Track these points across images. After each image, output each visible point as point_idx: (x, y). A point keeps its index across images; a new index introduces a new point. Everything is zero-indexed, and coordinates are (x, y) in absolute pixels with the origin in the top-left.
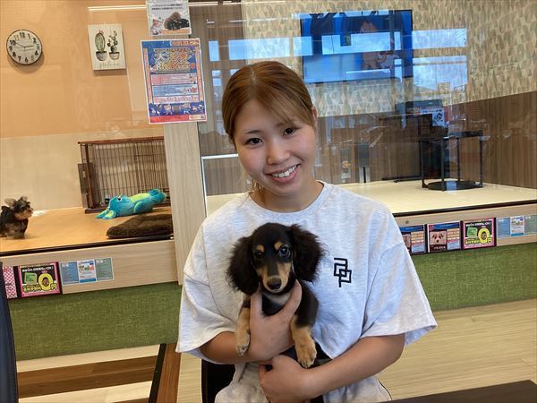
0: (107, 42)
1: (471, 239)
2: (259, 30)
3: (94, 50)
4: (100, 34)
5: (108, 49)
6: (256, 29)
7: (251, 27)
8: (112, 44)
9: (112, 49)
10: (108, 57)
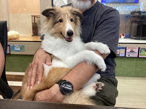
1: (142, 54)
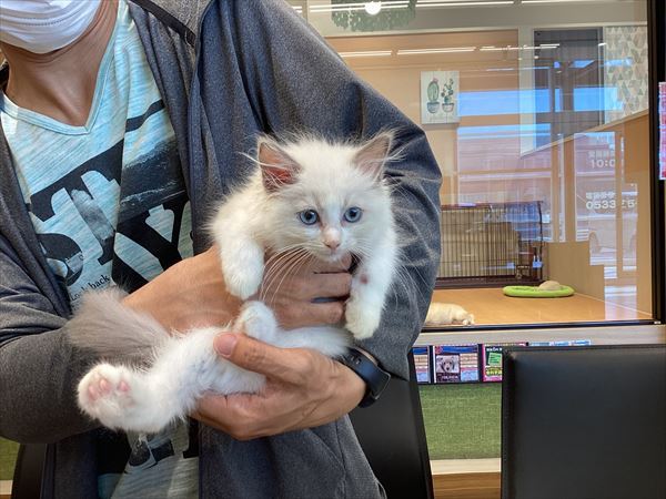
0: (441, 91)
2: (621, 78)
3: (425, 100)
4: (435, 82)
5: (441, 100)
6: (617, 77)
7: (611, 75)
8: (446, 94)
9: (446, 99)
10: (440, 110)
